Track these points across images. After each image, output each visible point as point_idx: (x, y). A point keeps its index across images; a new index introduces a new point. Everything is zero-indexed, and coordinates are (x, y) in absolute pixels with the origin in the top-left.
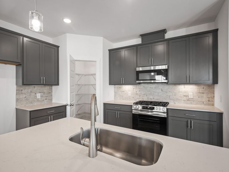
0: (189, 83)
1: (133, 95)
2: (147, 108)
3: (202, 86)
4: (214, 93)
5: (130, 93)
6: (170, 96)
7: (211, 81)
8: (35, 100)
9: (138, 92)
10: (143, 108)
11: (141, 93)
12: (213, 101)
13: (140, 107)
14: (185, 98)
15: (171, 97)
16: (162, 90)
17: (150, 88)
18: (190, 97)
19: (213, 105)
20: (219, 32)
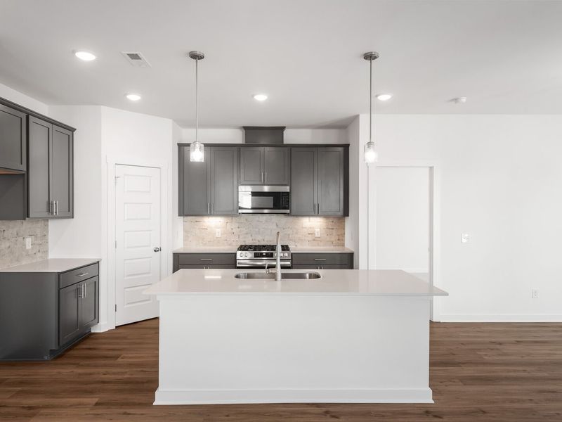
0: (318, 215)
1: (225, 235)
2: (261, 255)
3: (331, 220)
4: (344, 229)
5: (218, 233)
6: (289, 235)
7: (341, 213)
8: (23, 253)
9: (234, 231)
10: (256, 255)
11: (240, 231)
12: (343, 240)
13: (250, 254)
14: (310, 238)
15: (291, 236)
16: (277, 225)
17: (258, 221)
18: (316, 236)
19: (343, 245)
20: (350, 148)
